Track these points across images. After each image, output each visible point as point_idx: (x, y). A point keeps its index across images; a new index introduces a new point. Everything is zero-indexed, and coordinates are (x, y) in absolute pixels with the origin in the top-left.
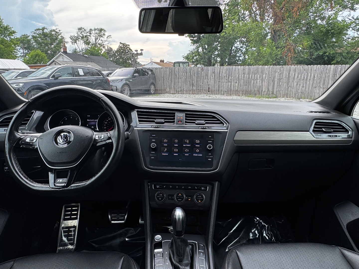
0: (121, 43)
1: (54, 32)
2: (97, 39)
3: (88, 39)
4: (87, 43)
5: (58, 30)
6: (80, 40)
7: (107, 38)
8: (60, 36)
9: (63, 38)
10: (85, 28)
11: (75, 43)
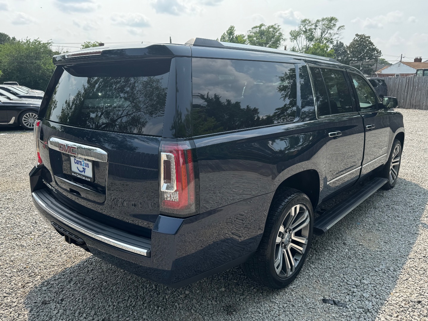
0: (357, 35)
1: (272, 28)
2: (324, 32)
3: (312, 34)
4: (310, 38)
5: (276, 25)
6: (301, 35)
7: (338, 29)
8: (278, 32)
9: (281, 34)
10: (310, 20)
11: (295, 40)
